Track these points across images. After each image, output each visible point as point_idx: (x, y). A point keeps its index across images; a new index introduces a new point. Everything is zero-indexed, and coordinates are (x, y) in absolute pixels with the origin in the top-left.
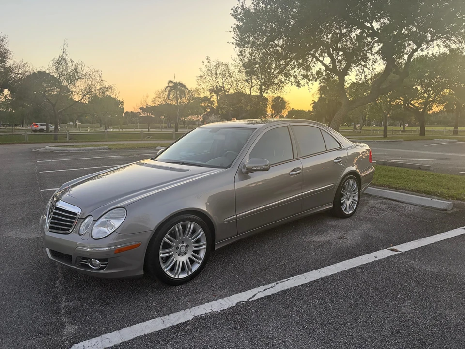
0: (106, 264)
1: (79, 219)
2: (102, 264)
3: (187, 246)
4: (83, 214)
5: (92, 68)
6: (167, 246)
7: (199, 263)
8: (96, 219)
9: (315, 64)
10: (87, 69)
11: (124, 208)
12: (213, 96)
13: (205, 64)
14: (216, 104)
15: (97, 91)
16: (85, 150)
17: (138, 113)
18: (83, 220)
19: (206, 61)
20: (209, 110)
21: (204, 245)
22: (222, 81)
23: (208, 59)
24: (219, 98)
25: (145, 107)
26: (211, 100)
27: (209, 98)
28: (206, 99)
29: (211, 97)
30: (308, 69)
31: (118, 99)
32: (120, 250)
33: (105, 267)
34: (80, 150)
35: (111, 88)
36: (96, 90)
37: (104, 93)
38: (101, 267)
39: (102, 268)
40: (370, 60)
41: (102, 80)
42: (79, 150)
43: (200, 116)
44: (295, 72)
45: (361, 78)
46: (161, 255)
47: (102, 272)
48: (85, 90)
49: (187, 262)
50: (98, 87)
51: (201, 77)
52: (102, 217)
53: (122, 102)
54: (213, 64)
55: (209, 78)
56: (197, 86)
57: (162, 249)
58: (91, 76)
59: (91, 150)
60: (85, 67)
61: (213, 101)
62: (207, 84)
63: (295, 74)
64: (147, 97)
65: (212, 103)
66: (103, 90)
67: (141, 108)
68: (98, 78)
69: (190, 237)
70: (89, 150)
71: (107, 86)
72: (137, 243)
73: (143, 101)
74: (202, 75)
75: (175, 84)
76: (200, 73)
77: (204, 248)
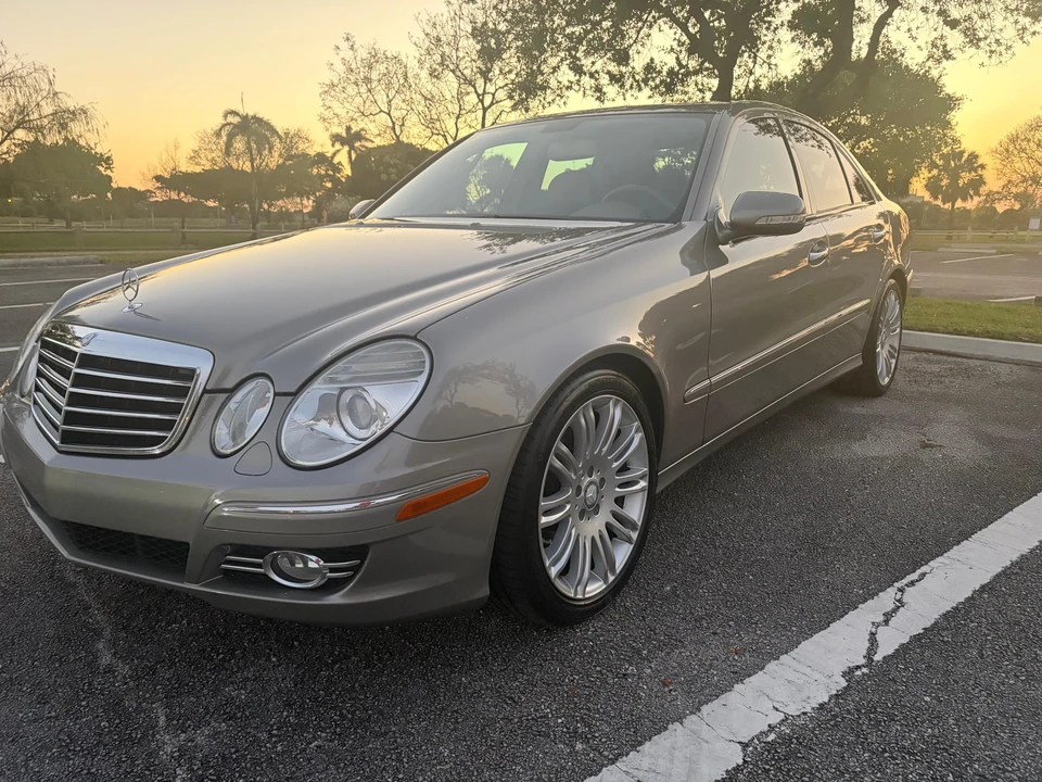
0: (356, 569)
1: (205, 391)
2: (332, 570)
3: (602, 481)
4: (225, 374)
5: (27, 60)
6: (556, 485)
7: (629, 540)
8: (293, 390)
9: (643, 45)
10: (14, 61)
11: (415, 338)
12: (338, 151)
13: (342, 54)
14: (347, 171)
15: (46, 121)
16: (33, 264)
17: (148, 191)
18: (225, 395)
19: (345, 46)
20: (329, 185)
21: (642, 477)
22: (385, 99)
23: (348, 39)
24: (354, 156)
25: (167, 176)
26: (336, 161)
27: (329, 155)
28: (321, 158)
29: (334, 154)
30: (623, 58)
31: (99, 150)
32: (417, 508)
33: (347, 580)
34: (19, 265)
35: (85, 113)
36: (41, 117)
37: (64, 126)
38: (330, 579)
39: (331, 586)
40: (764, 43)
41: (55, 94)
42: (13, 266)
43: (308, 199)
44: (593, 63)
45: (747, 86)
46: (544, 520)
47: (336, 599)
48: (11, 117)
49: (601, 537)
50: (47, 109)
51: (333, 85)
52: (320, 379)
53: (109, 158)
54: (363, 54)
55: (352, 90)
56: (322, 110)
57: (544, 496)
58: (24, 82)
59: (50, 264)
60: (8, 55)
61: (339, 163)
62: (347, 105)
63: (593, 70)
64: (176, 147)
65: (337, 168)
66: (63, 118)
67: (158, 178)
68: (46, 86)
69: (611, 451)
70: (43, 264)
71: (72, 109)
72: (475, 475)
73: (164, 156)
74: (336, 82)
75: (245, 118)
76: (328, 77)
77: (642, 490)
